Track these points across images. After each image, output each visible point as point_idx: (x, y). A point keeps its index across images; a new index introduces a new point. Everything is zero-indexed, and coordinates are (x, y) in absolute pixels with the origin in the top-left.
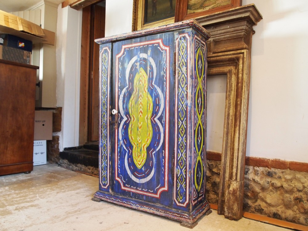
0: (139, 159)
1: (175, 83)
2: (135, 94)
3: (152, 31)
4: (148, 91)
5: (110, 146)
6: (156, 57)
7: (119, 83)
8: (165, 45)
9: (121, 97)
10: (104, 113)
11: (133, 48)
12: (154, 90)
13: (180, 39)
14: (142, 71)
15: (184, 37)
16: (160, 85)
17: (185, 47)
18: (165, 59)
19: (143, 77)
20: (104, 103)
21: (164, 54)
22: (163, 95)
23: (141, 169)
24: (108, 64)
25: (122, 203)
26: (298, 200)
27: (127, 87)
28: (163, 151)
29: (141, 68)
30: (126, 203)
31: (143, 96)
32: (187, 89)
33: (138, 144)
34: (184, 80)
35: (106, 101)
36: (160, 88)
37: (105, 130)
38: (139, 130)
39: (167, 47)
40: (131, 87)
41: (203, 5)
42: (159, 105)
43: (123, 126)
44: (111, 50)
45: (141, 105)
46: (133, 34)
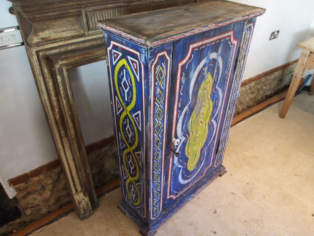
1: (233, 79)
2: (197, 106)
4: (211, 97)
6: (225, 55)
7: (180, 103)
8: (235, 38)
10: (158, 152)
12: (216, 93)
13: (247, 30)
14: (209, 76)
15: (250, 27)
16: (222, 86)
17: (248, 39)
18: (231, 56)
19: (209, 84)
20: (158, 140)
21: (232, 49)
22: (223, 95)
23: (194, 169)
27: (190, 102)
29: (209, 73)
31: (205, 105)
32: (239, 81)
33: (193, 154)
34: (239, 74)
35: (160, 137)
36: (221, 89)
37: (158, 170)
38: (197, 140)
40: (194, 101)
42: (217, 106)
43: (180, 148)
44: (171, 57)
45: (202, 116)
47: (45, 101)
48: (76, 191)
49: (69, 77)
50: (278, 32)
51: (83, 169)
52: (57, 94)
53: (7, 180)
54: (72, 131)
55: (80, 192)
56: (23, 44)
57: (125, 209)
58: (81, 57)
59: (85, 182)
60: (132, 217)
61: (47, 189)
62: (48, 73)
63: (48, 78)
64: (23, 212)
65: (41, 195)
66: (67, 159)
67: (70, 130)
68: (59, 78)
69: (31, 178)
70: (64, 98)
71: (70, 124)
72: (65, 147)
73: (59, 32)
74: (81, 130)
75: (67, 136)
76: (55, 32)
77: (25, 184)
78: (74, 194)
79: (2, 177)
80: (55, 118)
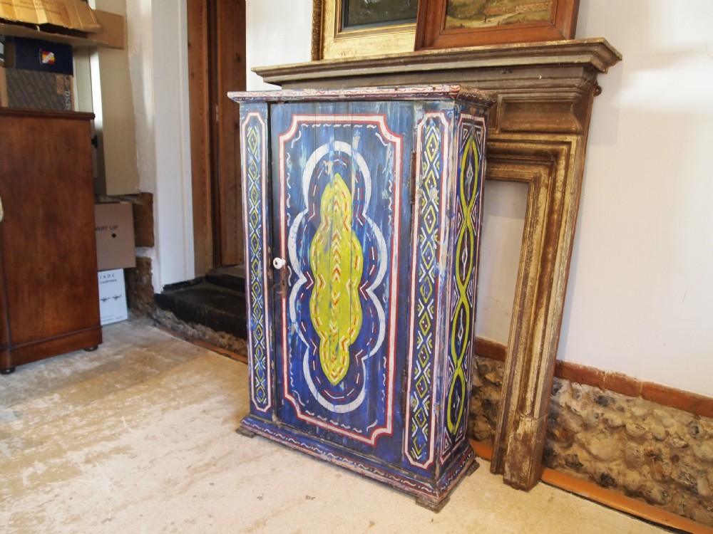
0: (333, 366)
1: (412, 221)
2: (324, 229)
3: (363, 95)
4: (354, 228)
5: (271, 331)
6: (371, 156)
7: (288, 201)
8: (393, 132)
9: (294, 230)
10: (256, 260)
11: (318, 126)
12: (366, 228)
13: (428, 123)
14: (338, 180)
15: (437, 121)
16: (379, 220)
17: (437, 144)
18: (391, 164)
19: (342, 197)
20: (255, 238)
21: (389, 152)
22: (386, 243)
23: (338, 385)
24: (261, 152)
25: (300, 446)
26: (653, 457)
27: (306, 211)
28: (384, 358)
29: (337, 175)
30: (307, 447)
31: (340, 238)
32: (439, 239)
33: (330, 336)
34: (432, 218)
35: (258, 235)
36: (379, 226)
37: (259, 297)
38: (334, 307)
39: (396, 136)
40: (314, 214)
41: (485, 12)
42: (376, 264)
43: (299, 294)
44: (266, 121)
45: (336, 257)
46: (319, 94)
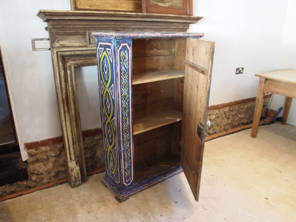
10: (126, 117)
20: (125, 107)
35: (127, 105)
37: (127, 134)
47: (58, 83)
48: (71, 159)
49: (75, 72)
50: (243, 69)
51: (78, 144)
52: (66, 81)
53: (24, 143)
54: (73, 112)
55: (74, 160)
56: (50, 49)
57: (107, 181)
58: (84, 61)
59: (78, 155)
60: (111, 187)
61: (50, 161)
62: (62, 66)
63: (61, 69)
64: (30, 176)
65: (46, 166)
66: (67, 130)
67: (71, 110)
68: (68, 72)
69: (40, 147)
70: (70, 86)
71: (72, 106)
72: (66, 120)
73: (72, 43)
74: (79, 111)
75: (69, 112)
76: (69, 42)
77: (35, 151)
78: (69, 161)
79: (21, 140)
80: (62, 97)
